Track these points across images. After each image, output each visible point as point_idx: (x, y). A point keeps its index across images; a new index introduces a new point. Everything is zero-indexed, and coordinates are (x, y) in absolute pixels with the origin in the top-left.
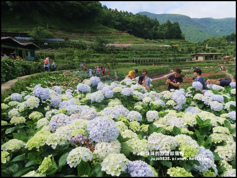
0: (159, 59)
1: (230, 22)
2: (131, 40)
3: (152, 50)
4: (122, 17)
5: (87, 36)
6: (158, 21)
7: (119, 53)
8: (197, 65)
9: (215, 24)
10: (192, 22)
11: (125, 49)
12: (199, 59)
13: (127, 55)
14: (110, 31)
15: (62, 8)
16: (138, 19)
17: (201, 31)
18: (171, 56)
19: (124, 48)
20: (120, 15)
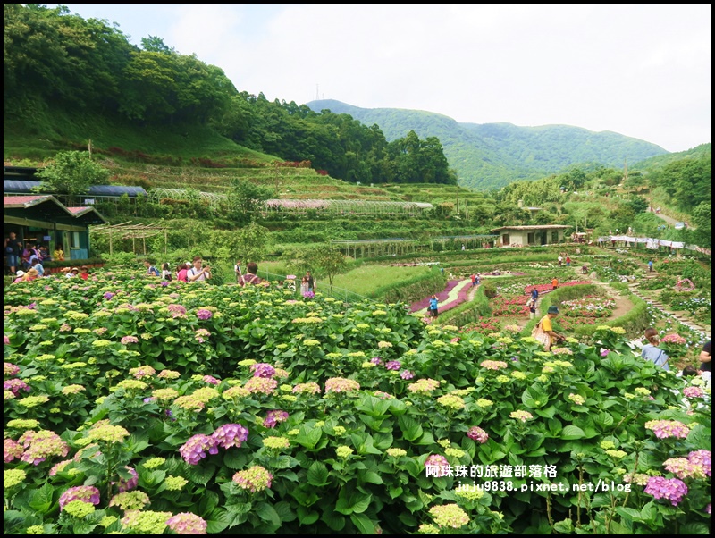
0: (407, 242)
1: (558, 136)
2: (325, 187)
3: (387, 218)
4: (284, 120)
5: (192, 174)
6: (381, 133)
7: (298, 226)
8: (512, 258)
9: (521, 141)
10: (460, 132)
11: (312, 215)
12: (511, 242)
13: (321, 233)
14: (259, 161)
15: (116, 88)
16: (329, 125)
17: (485, 159)
18: (438, 234)
19: (309, 213)
20: (278, 112)
